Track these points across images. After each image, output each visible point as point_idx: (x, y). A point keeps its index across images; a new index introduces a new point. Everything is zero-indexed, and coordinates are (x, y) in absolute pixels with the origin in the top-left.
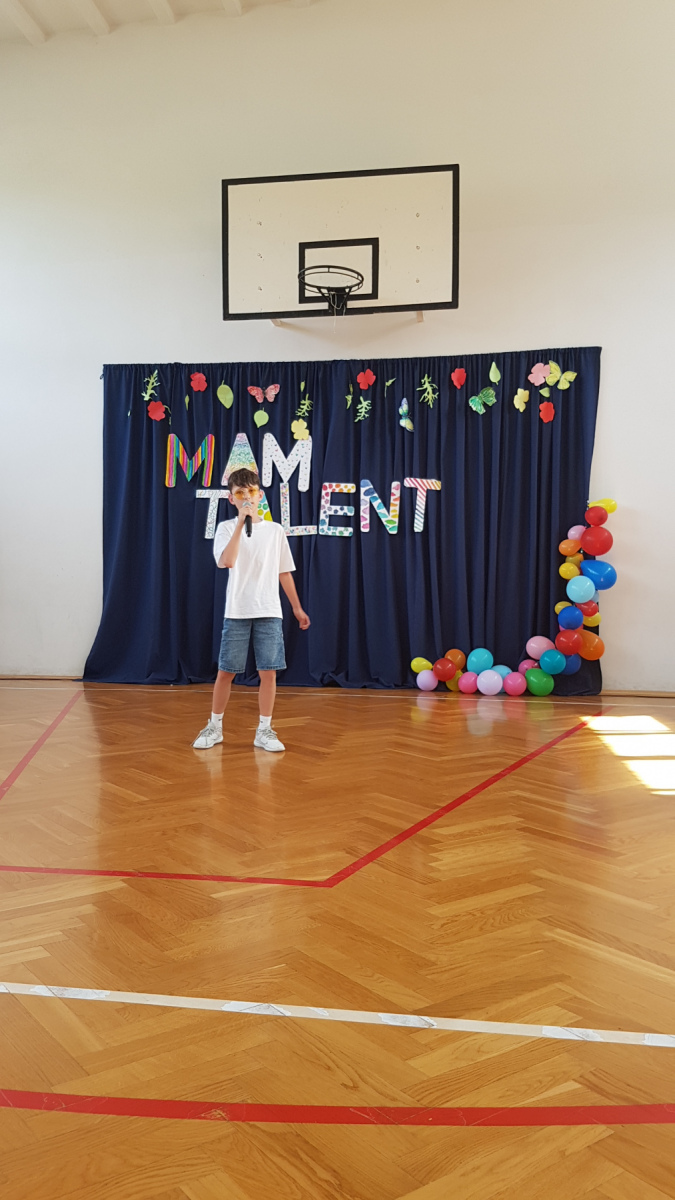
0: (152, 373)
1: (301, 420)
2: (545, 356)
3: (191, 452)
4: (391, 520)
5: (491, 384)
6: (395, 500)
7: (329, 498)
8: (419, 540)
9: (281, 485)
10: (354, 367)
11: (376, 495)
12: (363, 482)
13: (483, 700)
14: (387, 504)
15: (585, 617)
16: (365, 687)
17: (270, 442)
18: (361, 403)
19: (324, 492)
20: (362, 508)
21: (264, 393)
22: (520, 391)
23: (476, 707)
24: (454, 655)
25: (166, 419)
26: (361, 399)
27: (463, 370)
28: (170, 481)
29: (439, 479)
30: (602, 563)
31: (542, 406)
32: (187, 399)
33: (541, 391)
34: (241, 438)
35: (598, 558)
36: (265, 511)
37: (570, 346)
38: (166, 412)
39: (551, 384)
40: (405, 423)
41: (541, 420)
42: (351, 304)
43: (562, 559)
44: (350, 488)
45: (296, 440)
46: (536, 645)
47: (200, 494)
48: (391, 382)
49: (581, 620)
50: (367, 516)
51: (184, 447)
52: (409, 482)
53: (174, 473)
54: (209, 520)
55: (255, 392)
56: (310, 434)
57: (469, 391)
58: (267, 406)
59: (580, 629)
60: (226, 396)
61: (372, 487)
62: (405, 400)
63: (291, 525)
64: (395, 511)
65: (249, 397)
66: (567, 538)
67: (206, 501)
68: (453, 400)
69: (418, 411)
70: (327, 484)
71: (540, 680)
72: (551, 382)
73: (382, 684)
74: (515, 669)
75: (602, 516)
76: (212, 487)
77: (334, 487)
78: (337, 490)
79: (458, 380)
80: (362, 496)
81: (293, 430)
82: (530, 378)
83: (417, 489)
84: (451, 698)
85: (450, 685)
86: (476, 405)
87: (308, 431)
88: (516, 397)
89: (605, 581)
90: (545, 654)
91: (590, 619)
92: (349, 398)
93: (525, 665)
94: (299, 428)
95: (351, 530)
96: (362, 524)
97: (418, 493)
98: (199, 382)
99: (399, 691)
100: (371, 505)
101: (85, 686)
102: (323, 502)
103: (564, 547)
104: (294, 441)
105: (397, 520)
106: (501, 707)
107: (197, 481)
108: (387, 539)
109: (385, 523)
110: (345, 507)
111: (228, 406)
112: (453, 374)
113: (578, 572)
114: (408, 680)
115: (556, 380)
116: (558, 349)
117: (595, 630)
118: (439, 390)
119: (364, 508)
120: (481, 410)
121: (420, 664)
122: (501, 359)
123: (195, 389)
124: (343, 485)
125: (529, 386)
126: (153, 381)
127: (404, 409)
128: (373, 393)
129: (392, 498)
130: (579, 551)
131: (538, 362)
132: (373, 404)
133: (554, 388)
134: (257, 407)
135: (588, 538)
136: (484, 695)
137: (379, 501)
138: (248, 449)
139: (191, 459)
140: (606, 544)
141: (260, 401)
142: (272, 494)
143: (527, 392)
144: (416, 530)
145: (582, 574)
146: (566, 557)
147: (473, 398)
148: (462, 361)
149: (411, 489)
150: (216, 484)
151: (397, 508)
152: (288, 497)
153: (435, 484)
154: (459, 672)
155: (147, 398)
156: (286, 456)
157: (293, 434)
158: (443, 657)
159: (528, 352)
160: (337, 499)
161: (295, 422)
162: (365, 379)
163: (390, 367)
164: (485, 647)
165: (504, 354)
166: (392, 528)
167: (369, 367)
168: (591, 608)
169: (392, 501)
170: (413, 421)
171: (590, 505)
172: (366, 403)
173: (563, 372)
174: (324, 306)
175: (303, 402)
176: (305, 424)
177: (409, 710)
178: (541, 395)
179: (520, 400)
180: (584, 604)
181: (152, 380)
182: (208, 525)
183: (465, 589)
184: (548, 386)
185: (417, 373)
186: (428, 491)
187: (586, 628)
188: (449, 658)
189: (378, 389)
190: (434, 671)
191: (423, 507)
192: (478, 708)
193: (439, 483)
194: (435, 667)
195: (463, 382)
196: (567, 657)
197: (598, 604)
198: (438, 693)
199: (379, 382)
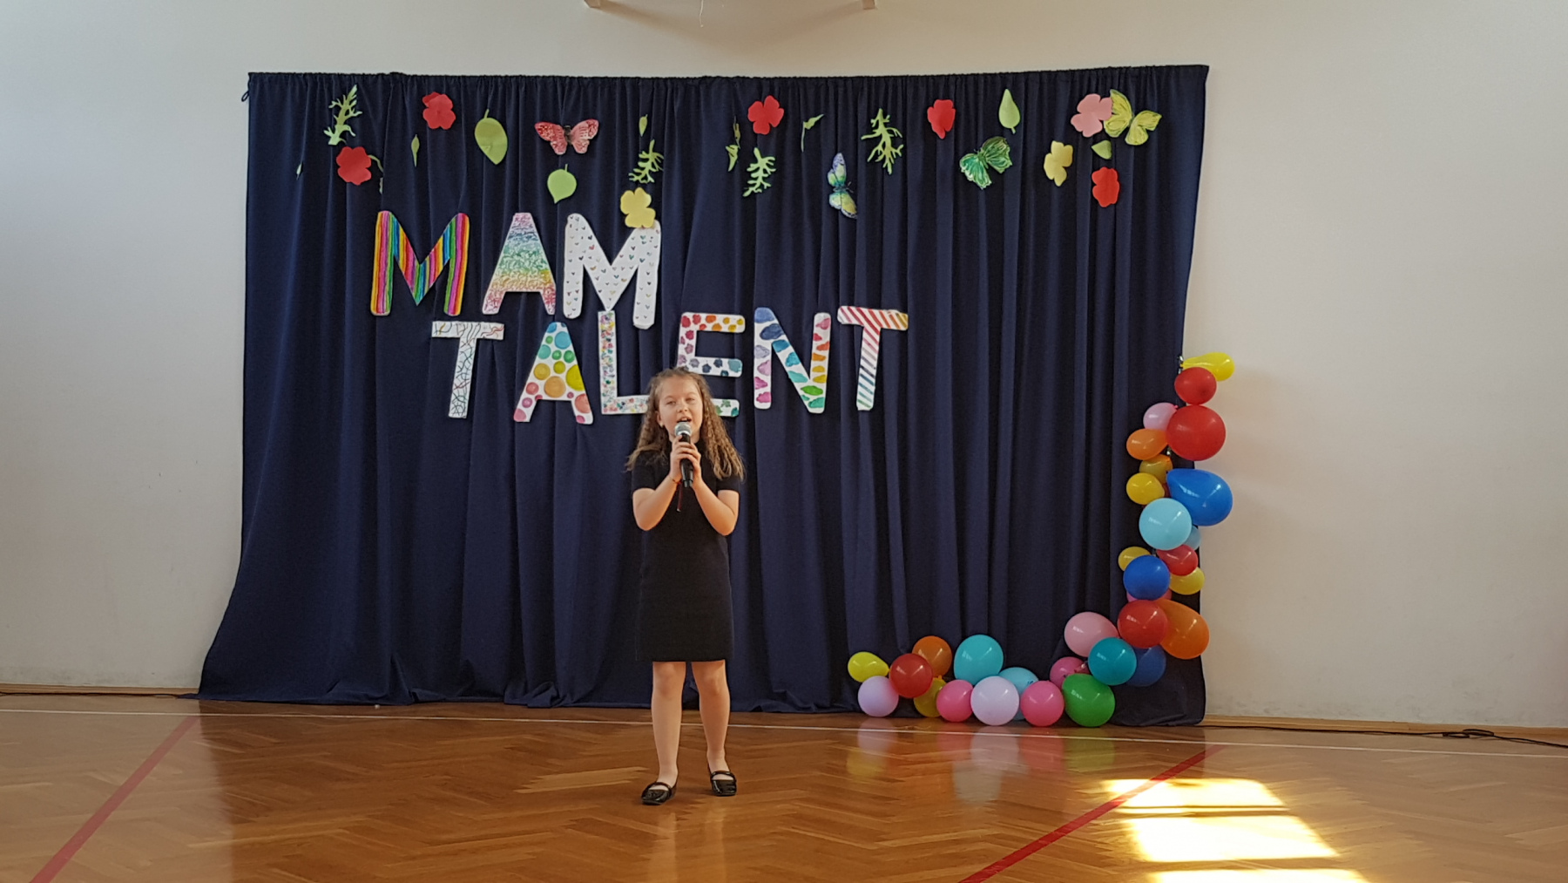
0: (346, 92)
1: (639, 190)
2: (1103, 81)
3: (422, 247)
4: (812, 386)
5: (1002, 131)
6: (820, 348)
7: (693, 342)
8: (864, 425)
9: (600, 314)
10: (741, 91)
11: (784, 337)
12: (758, 313)
13: (981, 734)
14: (805, 357)
15: (1172, 577)
16: (758, 709)
17: (578, 232)
18: (755, 161)
19: (683, 331)
20: (757, 362)
21: (568, 137)
22: (1056, 145)
23: (968, 746)
24: (931, 649)
25: (374, 180)
26: (757, 152)
27: (950, 103)
28: (381, 304)
29: (904, 310)
30: (1205, 476)
31: (1096, 177)
32: (415, 145)
33: (1095, 148)
34: (523, 222)
35: (1199, 465)
36: (568, 366)
37: (1150, 64)
38: (373, 168)
39: (1112, 134)
40: (841, 201)
41: (1094, 202)
43: (1133, 466)
44: (732, 323)
45: (632, 229)
46: (1083, 629)
47: (440, 329)
48: (812, 121)
49: (1165, 581)
50: (768, 379)
51: (410, 241)
52: (846, 315)
53: (388, 287)
54: (456, 382)
55: (550, 133)
56: (658, 217)
57: (961, 144)
58: (574, 161)
59: (1165, 600)
60: (492, 140)
61: (776, 321)
62: (839, 156)
63: (619, 394)
64: (819, 369)
65: (538, 145)
66: (1143, 427)
67: (453, 343)
68: (931, 158)
69: (864, 179)
70: (689, 315)
71: (1090, 699)
72: (1114, 129)
73: (792, 704)
74: (1043, 675)
75: (1205, 386)
76: (463, 317)
77: (703, 321)
78: (709, 328)
79: (941, 123)
80: (758, 340)
81: (624, 209)
82: (1073, 121)
83: (862, 328)
84: (922, 730)
85: (921, 705)
86: (974, 170)
87: (652, 212)
88: (1048, 157)
89: (1211, 510)
90: (1099, 646)
91: (1183, 579)
92: (733, 150)
93: (1062, 667)
94: (636, 206)
95: (735, 404)
96: (757, 393)
97: (865, 335)
98: (439, 111)
99: (824, 718)
100: (775, 357)
101: (203, 709)
102: (681, 350)
103: (1136, 443)
104: (627, 231)
105: (823, 387)
106: (1015, 749)
107: (434, 304)
108: (805, 422)
109: (801, 393)
110: (725, 361)
111: (496, 159)
112: (930, 111)
113: (1161, 490)
114: (842, 698)
115: (1122, 127)
116: (1128, 68)
117: (1193, 601)
118: (904, 141)
119: (761, 361)
120: (984, 181)
121: (865, 666)
122: (1025, 85)
123: (432, 124)
124: (720, 318)
125: (1072, 137)
126: (347, 106)
127: (837, 174)
128: (780, 141)
129: (815, 344)
130: (1164, 452)
131: (1089, 93)
132: (778, 164)
133: (1118, 143)
134: (553, 163)
135: (1181, 427)
136: (986, 725)
137: (790, 349)
138: (536, 245)
139: (421, 261)
140: (1212, 440)
141: (560, 151)
142: (583, 333)
143: (1069, 148)
144: (860, 407)
145: (1168, 495)
146: (1140, 462)
147: (968, 156)
148: (947, 86)
149: (851, 326)
150: (471, 312)
151: (825, 364)
152: (614, 342)
153: (896, 320)
154: (940, 680)
155: (335, 140)
156: (610, 260)
157: (623, 216)
158: (910, 651)
159: (1072, 72)
160: (709, 344)
161: (628, 193)
162: (765, 115)
163: (811, 92)
164: (989, 634)
165: (1027, 75)
166: (815, 403)
167: (772, 93)
168: (1184, 560)
169: (814, 350)
170: (854, 197)
171: (1185, 366)
172: (766, 160)
173: (1136, 112)
175: (643, 155)
176: (648, 199)
177: (844, 755)
178: (1095, 154)
179: (1057, 162)
180: (1171, 552)
181: (345, 106)
182: (455, 391)
183: (953, 519)
184: (1108, 138)
185: (863, 106)
186: (883, 332)
187: (1176, 597)
188: (920, 653)
189: (789, 134)
190: (892, 678)
191: (875, 363)
192: (973, 750)
193: (904, 317)
194: (894, 670)
195: (950, 126)
196: (1139, 652)
197: (1197, 551)
198: (899, 721)
199: (791, 122)
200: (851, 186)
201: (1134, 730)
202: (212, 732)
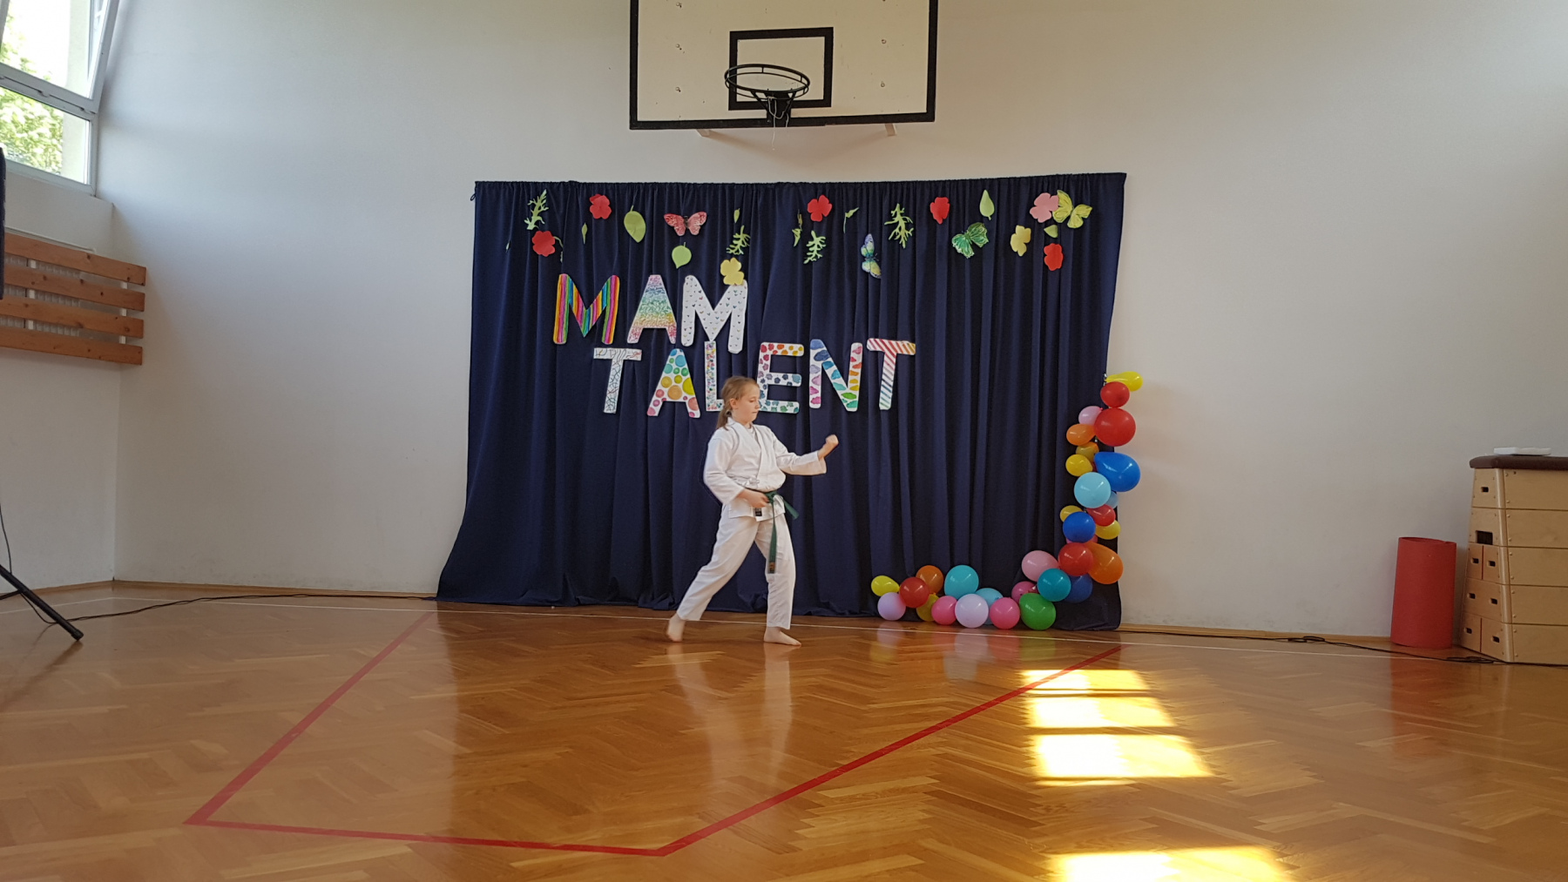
0: (539, 194)
1: (733, 259)
2: (1052, 184)
3: (588, 298)
4: (849, 393)
5: (982, 219)
6: (855, 367)
7: (769, 363)
8: (885, 420)
9: (706, 343)
10: (803, 192)
11: (830, 359)
12: (812, 344)
13: (962, 633)
14: (844, 372)
15: (1097, 527)
16: (809, 614)
17: (692, 287)
18: (812, 239)
19: (761, 355)
20: (812, 376)
21: (686, 224)
22: (1019, 228)
23: (953, 641)
24: (929, 574)
25: (557, 253)
26: (813, 233)
27: (946, 199)
28: (560, 336)
29: (913, 341)
30: (1122, 457)
31: (1047, 250)
32: (584, 229)
33: (1046, 230)
34: (655, 281)
35: (1117, 450)
36: (684, 378)
37: (1085, 172)
38: (556, 245)
39: (1059, 221)
40: (870, 267)
41: (1045, 267)
42: (797, 113)
43: (1072, 450)
44: (796, 350)
45: (728, 286)
46: (1035, 562)
47: (600, 353)
48: (851, 212)
49: (1092, 531)
50: (819, 388)
51: (580, 292)
52: (873, 344)
53: (565, 325)
54: (609, 389)
55: (674, 221)
56: (746, 278)
57: (953, 227)
58: (690, 240)
59: (1092, 543)
60: (635, 226)
61: (825, 349)
62: (870, 236)
64: (854, 381)
65: (666, 227)
66: (1078, 423)
67: (607, 363)
68: (933, 237)
69: (887, 251)
70: (766, 344)
71: (1040, 611)
72: (1059, 218)
73: (834, 611)
74: (1007, 593)
75: (1121, 395)
76: (615, 345)
77: (775, 348)
78: (779, 353)
79: (939, 213)
80: (812, 361)
81: (723, 272)
82: (1032, 211)
83: (883, 353)
84: (921, 630)
85: (921, 613)
86: (962, 245)
87: (742, 274)
88: (1013, 236)
89: (1125, 480)
90: (1045, 574)
91: (1105, 529)
92: (797, 232)
93: (1020, 588)
94: (731, 270)
95: (796, 405)
96: (811, 397)
97: (886, 358)
98: (600, 207)
99: (855, 620)
100: (824, 373)
101: (439, 608)
102: (760, 367)
103: (1073, 434)
104: (724, 287)
105: (857, 393)
106: (986, 644)
107: (595, 337)
108: (844, 417)
109: (841, 397)
110: (790, 375)
111: (638, 240)
112: (932, 205)
113: (1089, 466)
114: (866, 607)
115: (1066, 216)
116: (1069, 175)
117: (1113, 544)
118: (914, 225)
119: (815, 375)
120: (969, 253)
121: (883, 585)
122: (994, 187)
123: (596, 216)
124: (787, 346)
125: (1030, 222)
126: (540, 204)
127: (868, 248)
128: (829, 226)
129: (852, 364)
130: (1093, 440)
131: (1043, 192)
132: (828, 242)
133: (1063, 226)
134: (676, 241)
135: (1103, 423)
136: (964, 627)
137: (835, 367)
138: (664, 296)
139: (587, 307)
140: (1126, 432)
141: (680, 233)
142: (694, 356)
143: (1029, 230)
144: (882, 407)
145: (1095, 470)
146: (1076, 447)
147: (958, 236)
148: (944, 188)
149: (876, 352)
150: (620, 342)
151: (858, 378)
152: (715, 362)
153: (907, 348)
154: (935, 596)
155: (531, 226)
156: (713, 307)
157: (722, 277)
158: (915, 575)
159: (1031, 178)
160: (778, 364)
161: (726, 262)
162: (820, 208)
163: (851, 193)
164: (970, 565)
165: (1000, 180)
166: (850, 402)
167: (824, 193)
168: (1107, 515)
169: (851, 368)
170: (879, 264)
171: (1108, 380)
172: (820, 239)
173: (1075, 205)
174: (761, 114)
175: (736, 236)
176: (739, 265)
177: (868, 647)
178: (1046, 234)
179: (1019, 240)
180: (1097, 509)
182: (608, 395)
183: (945, 487)
184: (1055, 223)
185: (886, 203)
186: (898, 356)
187: (1101, 541)
188: (921, 577)
189: (836, 221)
190: (901, 594)
191: (892, 378)
192: (956, 644)
193: (913, 346)
194: (902, 589)
195: (946, 215)
196: (1073, 579)
197: (1116, 510)
198: (906, 623)
199: (837, 213)
200: (877, 256)
201: (1071, 633)
202: (445, 624)
